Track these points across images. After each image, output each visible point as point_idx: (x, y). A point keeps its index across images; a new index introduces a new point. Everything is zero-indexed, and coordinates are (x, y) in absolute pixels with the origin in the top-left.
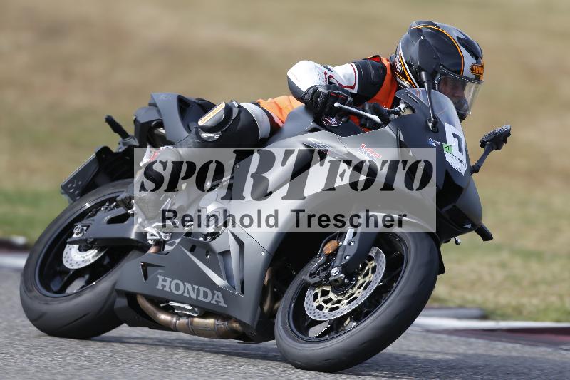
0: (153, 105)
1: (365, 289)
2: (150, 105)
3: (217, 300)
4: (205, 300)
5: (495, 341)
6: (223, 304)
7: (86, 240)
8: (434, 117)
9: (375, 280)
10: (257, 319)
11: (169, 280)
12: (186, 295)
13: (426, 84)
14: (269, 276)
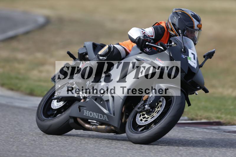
0: (85, 47)
1: (157, 113)
3: (105, 118)
4: (101, 119)
6: (107, 120)
7: (59, 98)
9: (161, 109)
10: (120, 125)
11: (88, 112)
12: (94, 117)
13: (181, 34)
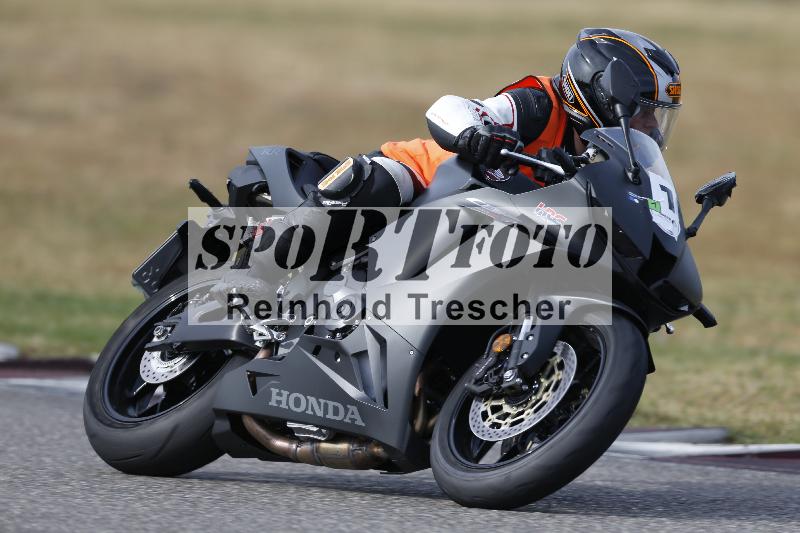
0: (253, 163)
2: (249, 163)
5: (742, 468)
6: (359, 422)
7: (171, 344)
8: (635, 164)
10: (406, 441)
12: (310, 412)
13: (622, 120)
14: (421, 383)
